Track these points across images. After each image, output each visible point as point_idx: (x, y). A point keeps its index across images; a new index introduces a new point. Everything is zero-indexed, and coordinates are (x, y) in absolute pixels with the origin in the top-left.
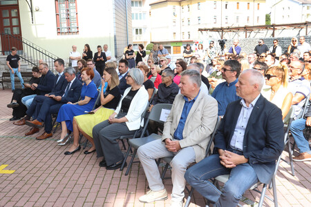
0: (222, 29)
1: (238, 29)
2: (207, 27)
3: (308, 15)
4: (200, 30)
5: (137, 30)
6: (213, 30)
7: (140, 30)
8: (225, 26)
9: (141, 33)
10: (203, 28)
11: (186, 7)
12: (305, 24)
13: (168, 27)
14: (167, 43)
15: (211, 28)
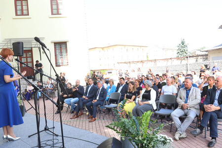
0: (130, 62)
1: (138, 62)
2: (121, 63)
4: (118, 63)
6: (125, 63)
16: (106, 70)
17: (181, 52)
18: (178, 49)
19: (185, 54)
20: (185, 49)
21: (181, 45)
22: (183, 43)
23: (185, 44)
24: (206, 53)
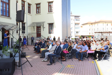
2: (97, 32)
4: (95, 32)
5: (77, 32)
6: (99, 32)
7: (78, 32)
9: (78, 33)
10: (96, 32)
13: (88, 31)
14: (86, 36)
15: (98, 32)
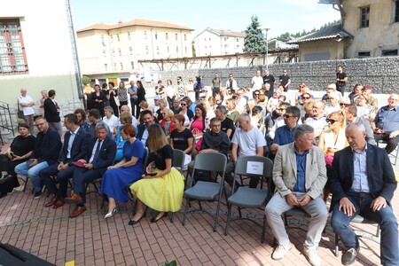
0: (162, 61)
1: (177, 60)
3: (226, 46)
4: (139, 61)
6: (153, 61)
8: (165, 57)
11: (115, 36)
12: (236, 55)
13: (97, 58)
15: (151, 59)
16: (117, 74)
17: (252, 42)
18: (245, 36)
19: (257, 47)
20: (258, 36)
21: (252, 29)
22: (255, 25)
23: (258, 28)
24: (296, 46)
